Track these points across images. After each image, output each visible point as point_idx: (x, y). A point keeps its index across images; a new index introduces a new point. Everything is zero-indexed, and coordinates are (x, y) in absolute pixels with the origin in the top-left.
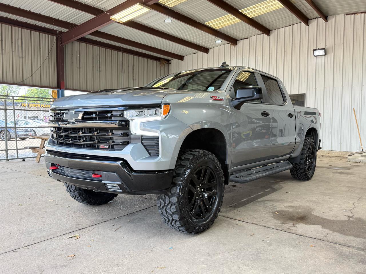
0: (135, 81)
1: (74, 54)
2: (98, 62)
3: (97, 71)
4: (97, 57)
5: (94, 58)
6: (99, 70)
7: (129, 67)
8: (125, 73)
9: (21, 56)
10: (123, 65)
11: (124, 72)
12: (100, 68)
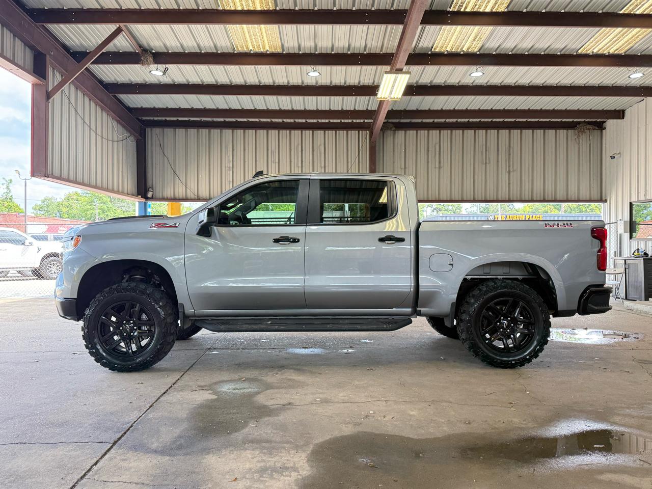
0: (512, 174)
1: (396, 150)
2: (437, 153)
3: (435, 168)
4: (435, 146)
5: (430, 149)
6: (437, 166)
7: (500, 152)
8: (490, 163)
9: (323, 165)
10: (486, 150)
11: (488, 162)
12: (440, 162)
